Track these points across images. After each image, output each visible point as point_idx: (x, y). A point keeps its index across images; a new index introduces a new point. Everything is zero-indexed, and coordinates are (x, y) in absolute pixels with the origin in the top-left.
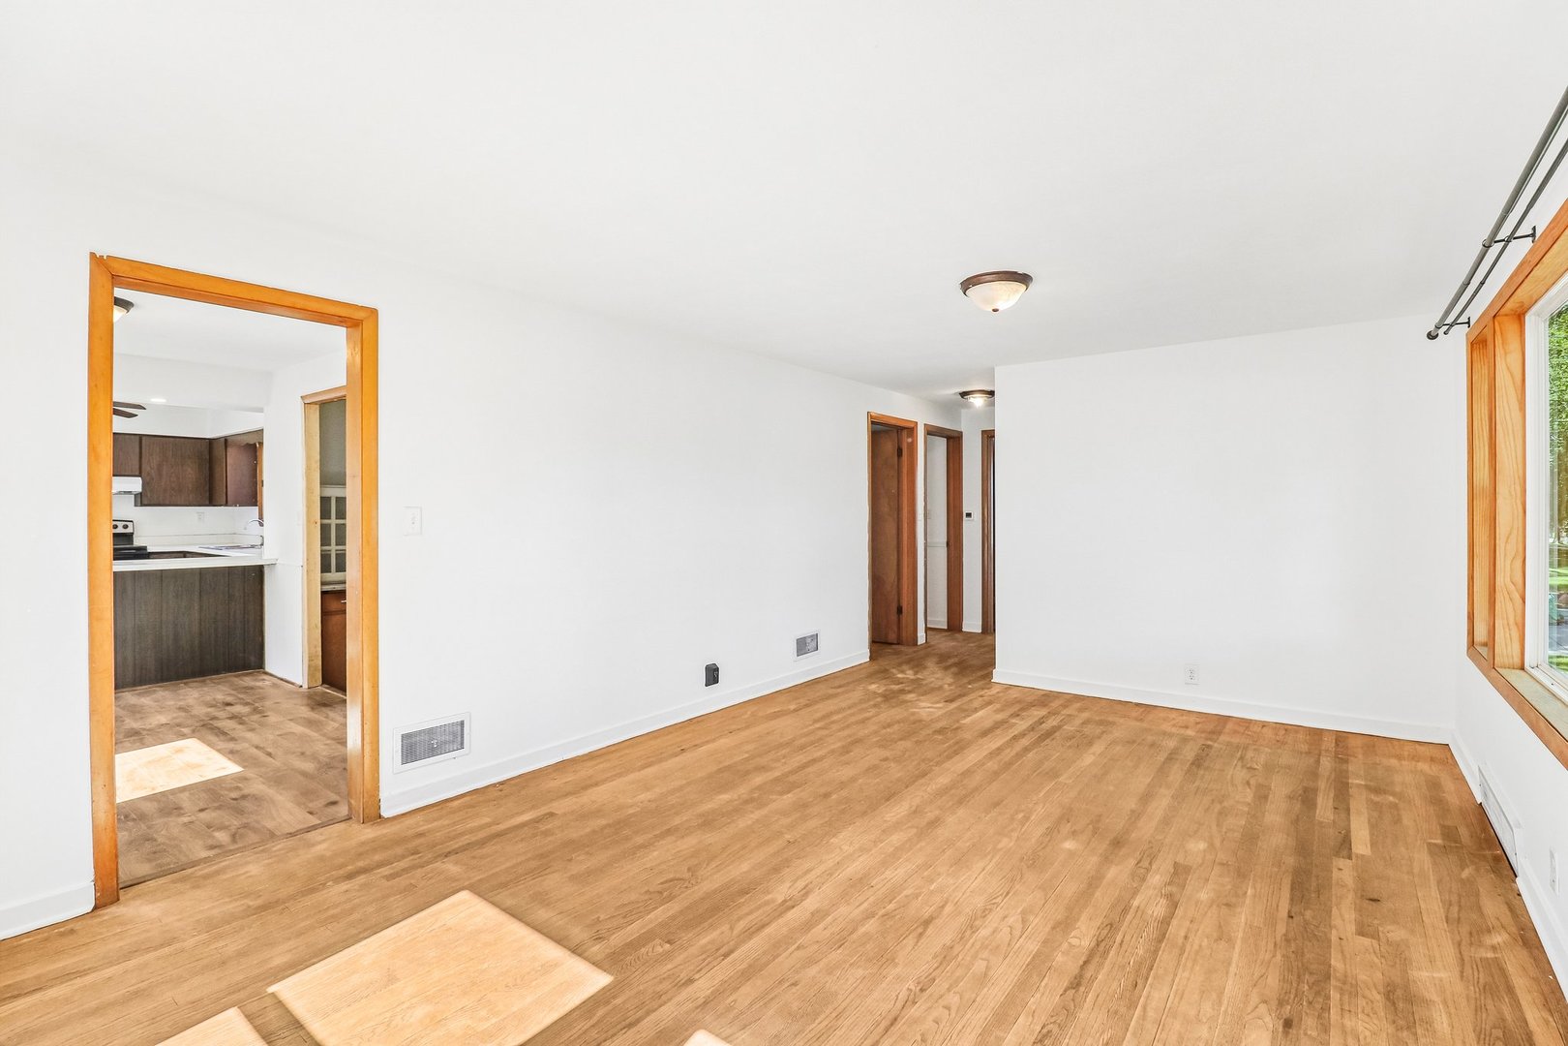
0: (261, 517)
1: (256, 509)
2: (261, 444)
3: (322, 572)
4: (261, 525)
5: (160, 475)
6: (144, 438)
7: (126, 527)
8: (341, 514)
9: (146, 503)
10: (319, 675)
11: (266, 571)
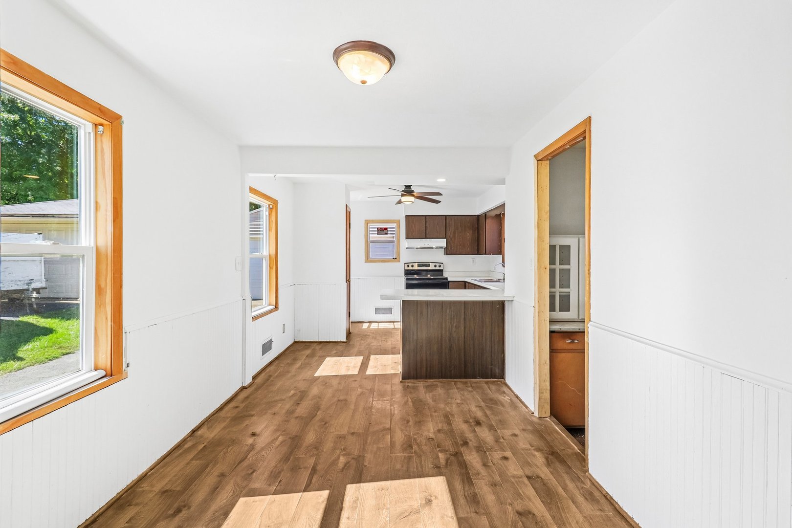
0: (503, 261)
1: (501, 256)
2: (504, 214)
3: (550, 311)
4: (504, 266)
5: (454, 236)
6: (447, 217)
7: (440, 266)
8: (566, 260)
9: (448, 253)
10: (548, 407)
11: (506, 305)
